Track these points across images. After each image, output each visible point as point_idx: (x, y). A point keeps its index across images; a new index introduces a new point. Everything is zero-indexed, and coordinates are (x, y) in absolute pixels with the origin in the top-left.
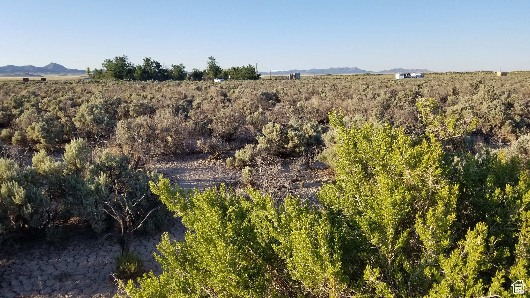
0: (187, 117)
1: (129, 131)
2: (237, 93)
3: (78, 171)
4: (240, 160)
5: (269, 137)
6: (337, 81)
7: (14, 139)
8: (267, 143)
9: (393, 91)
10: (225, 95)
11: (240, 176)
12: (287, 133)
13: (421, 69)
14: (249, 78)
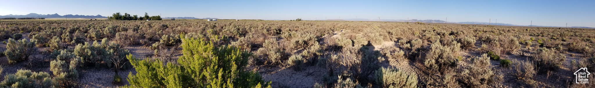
0: (137, 32)
1: (119, 36)
2: (154, 25)
3: (105, 48)
4: (154, 47)
5: (164, 39)
6: (187, 21)
7: (88, 36)
8: (163, 42)
9: (206, 25)
10: (150, 25)
11: (154, 52)
12: (170, 38)
13: (216, 18)
14: (158, 20)
